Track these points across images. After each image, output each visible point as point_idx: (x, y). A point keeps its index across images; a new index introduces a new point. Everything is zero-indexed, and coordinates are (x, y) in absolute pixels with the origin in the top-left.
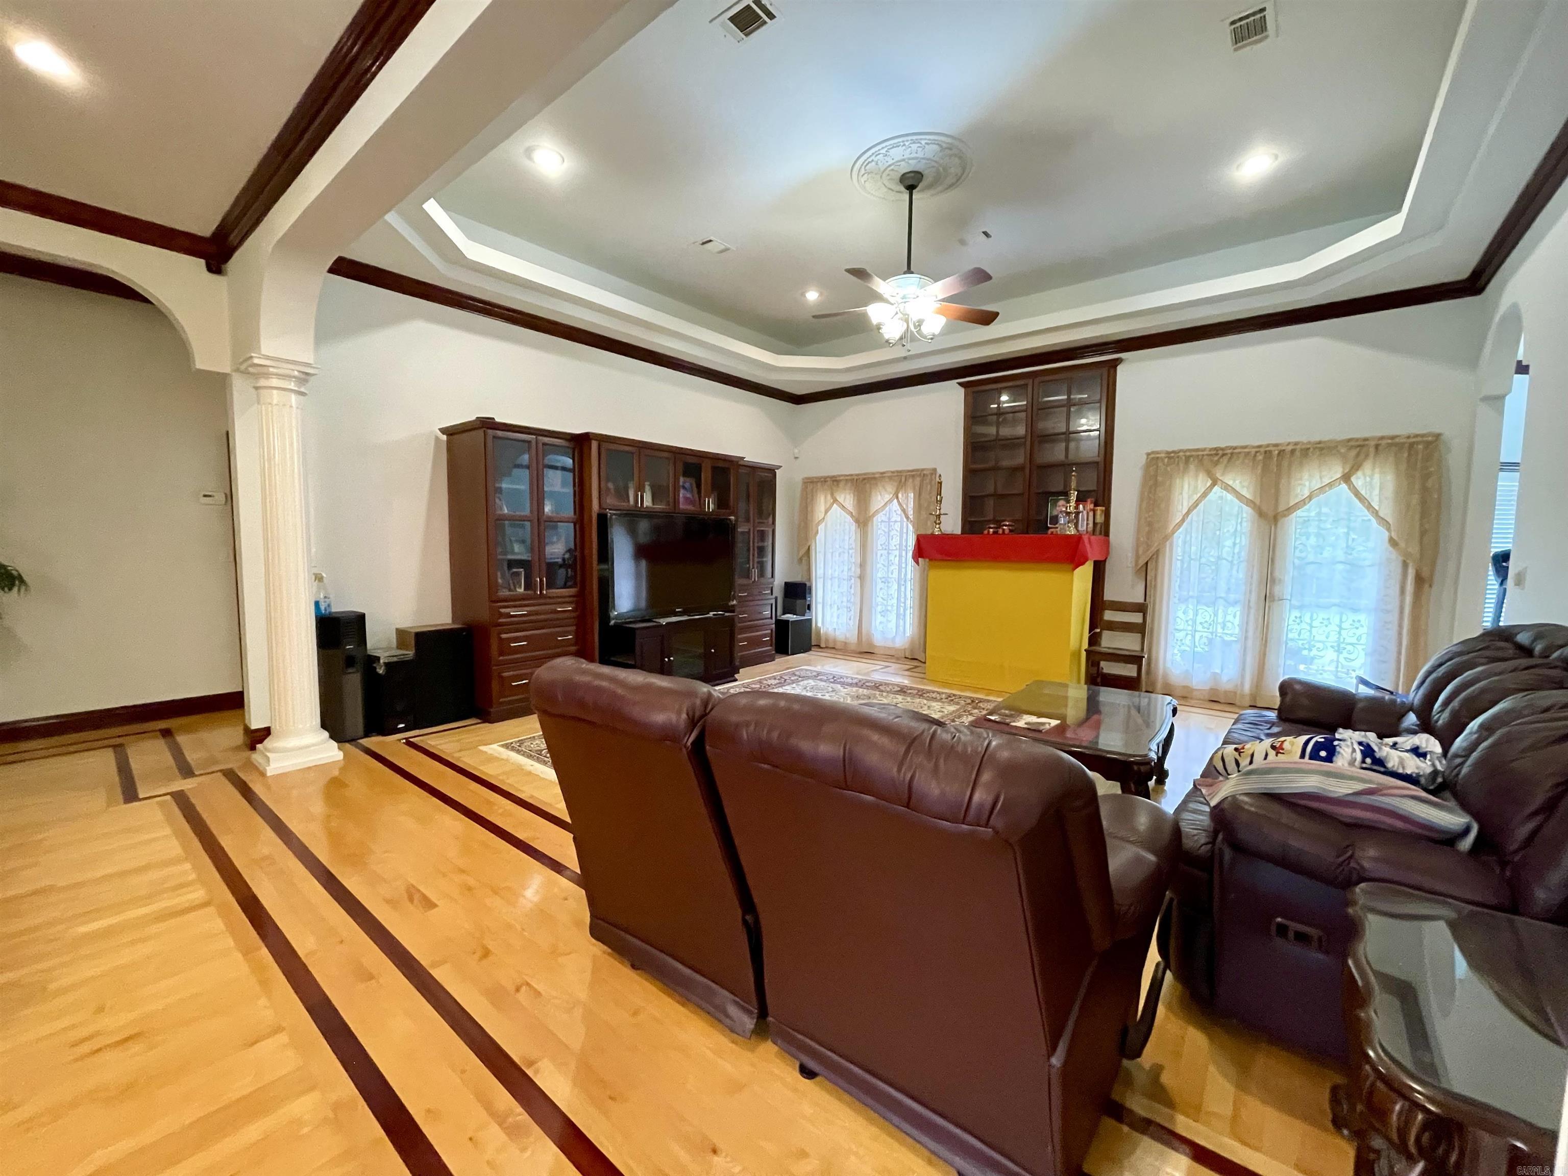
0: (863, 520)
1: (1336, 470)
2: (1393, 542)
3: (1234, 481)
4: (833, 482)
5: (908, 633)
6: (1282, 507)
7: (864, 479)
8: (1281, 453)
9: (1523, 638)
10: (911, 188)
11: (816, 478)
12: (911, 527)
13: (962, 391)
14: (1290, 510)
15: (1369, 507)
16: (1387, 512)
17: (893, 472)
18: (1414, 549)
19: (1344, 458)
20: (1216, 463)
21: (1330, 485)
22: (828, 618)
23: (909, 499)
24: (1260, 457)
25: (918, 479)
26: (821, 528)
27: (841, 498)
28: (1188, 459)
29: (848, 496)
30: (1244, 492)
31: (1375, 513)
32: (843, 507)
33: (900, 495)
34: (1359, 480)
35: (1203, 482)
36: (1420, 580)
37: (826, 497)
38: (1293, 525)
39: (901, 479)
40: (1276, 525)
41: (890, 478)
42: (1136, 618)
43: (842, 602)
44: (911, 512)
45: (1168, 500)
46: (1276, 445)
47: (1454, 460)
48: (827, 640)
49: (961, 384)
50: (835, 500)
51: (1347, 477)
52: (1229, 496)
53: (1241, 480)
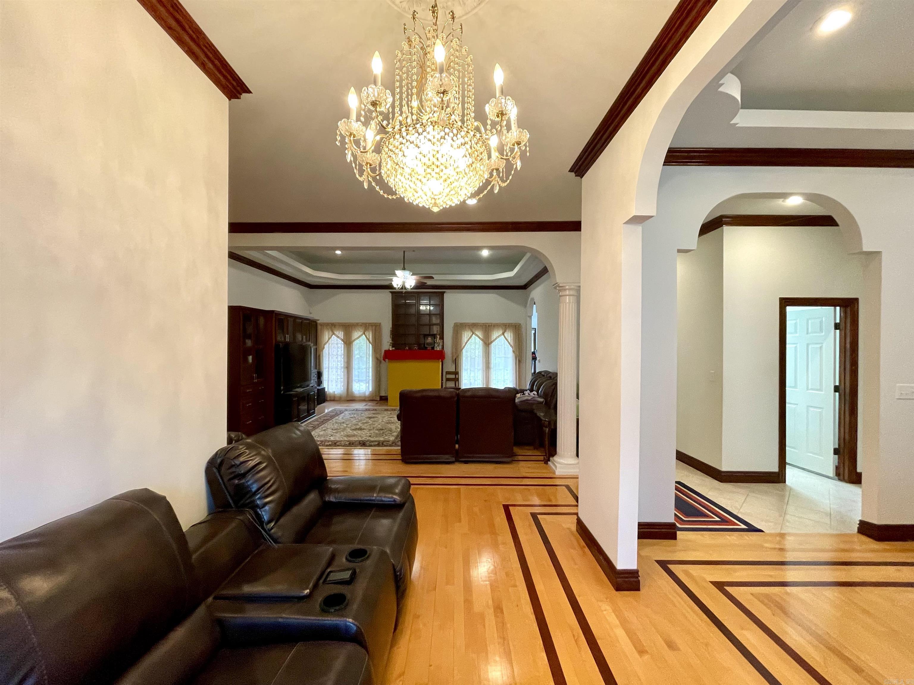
0: (348, 343)
1: (501, 332)
2: (513, 352)
4: (332, 326)
5: (371, 390)
6: (490, 341)
7: (349, 325)
8: (489, 326)
9: (543, 373)
11: (323, 323)
12: (371, 345)
13: (391, 294)
14: (492, 342)
15: (508, 342)
16: (512, 343)
17: (363, 323)
18: (518, 353)
19: (502, 328)
20: (473, 327)
21: (500, 336)
22: (330, 387)
23: (370, 335)
24: (484, 326)
25: (374, 328)
26: (326, 346)
27: (337, 333)
28: (466, 325)
29: (340, 332)
30: (481, 337)
31: (509, 344)
32: (338, 337)
33: (366, 333)
34: (506, 334)
35: (470, 333)
36: (519, 361)
37: (329, 332)
38: (493, 345)
39: (366, 327)
40: (488, 347)
41: (361, 325)
42: (453, 376)
43: (338, 379)
44: (371, 340)
45: (461, 339)
46: (487, 323)
47: (523, 330)
48: (330, 397)
49: (391, 292)
50: (334, 334)
51: (503, 334)
52: (477, 338)
53: (479, 333)
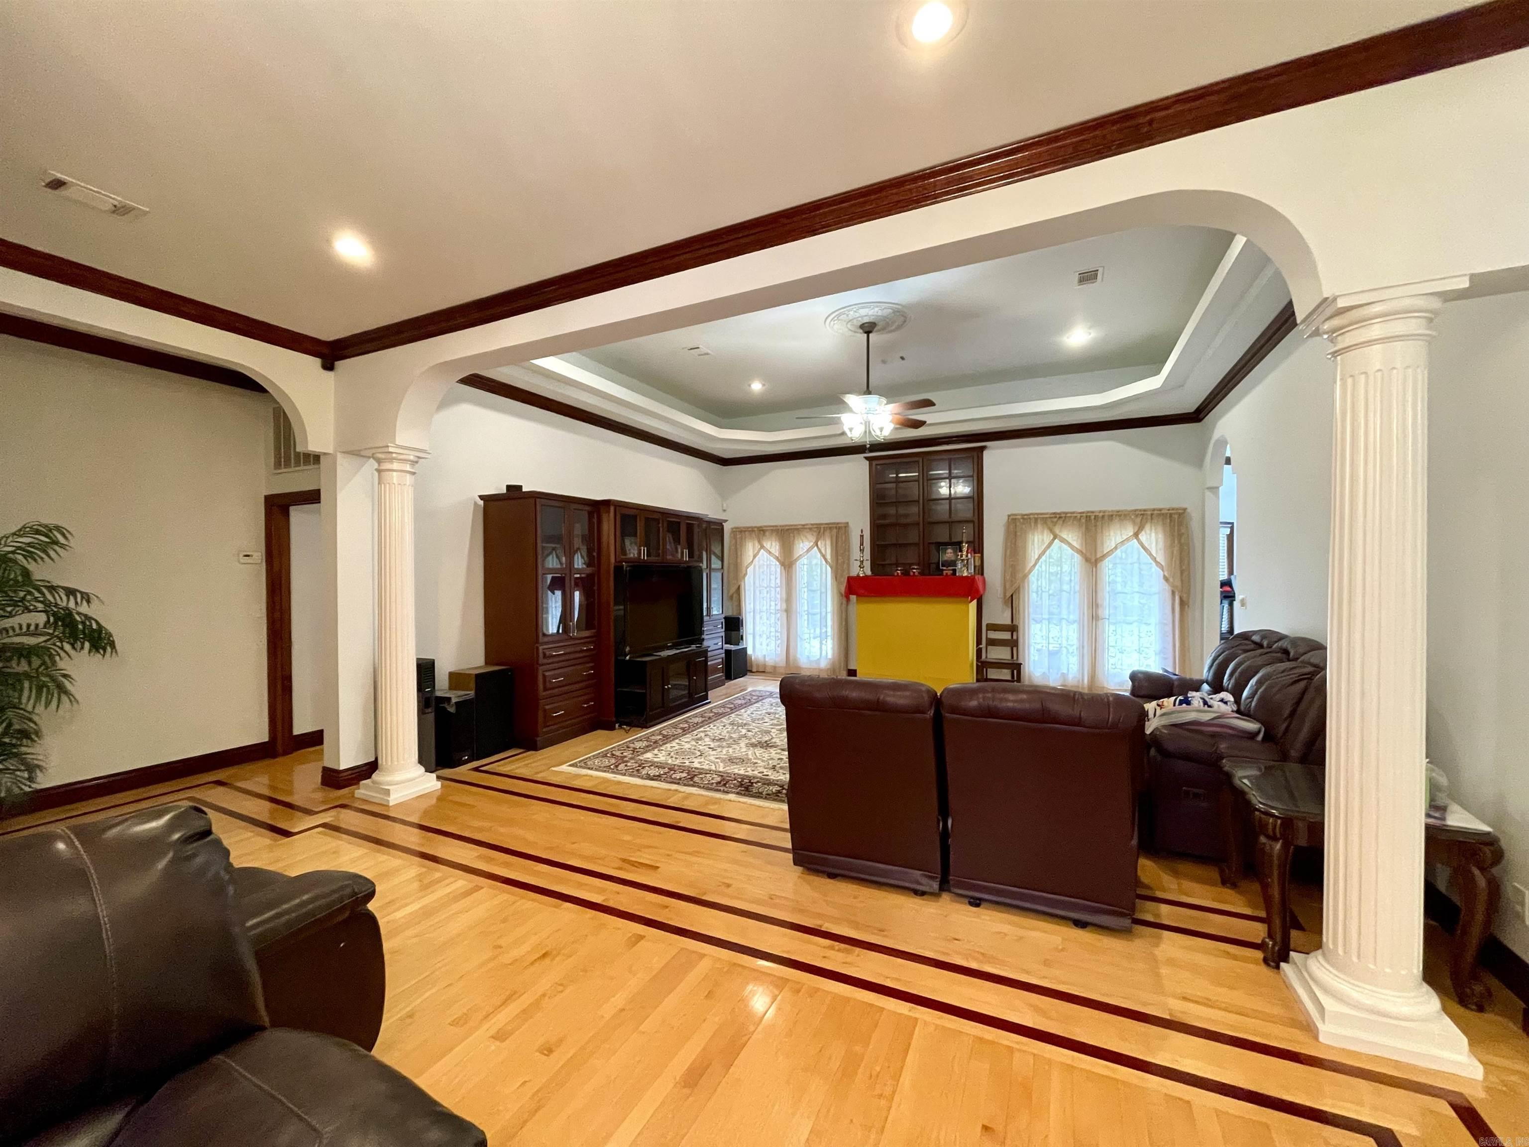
0: (787, 563)
1: (1130, 531)
2: (1166, 579)
3: (1068, 535)
4: (760, 532)
5: (830, 656)
6: (1099, 555)
7: (788, 530)
8: (1097, 518)
9: (1256, 638)
10: (868, 333)
11: (744, 528)
12: (829, 569)
13: (866, 463)
14: (1104, 557)
15: (1150, 555)
16: (1161, 558)
17: (812, 524)
18: (1178, 583)
19: (1134, 523)
20: (1055, 524)
21: (1127, 540)
22: (758, 646)
23: (826, 546)
24: (1083, 520)
25: (835, 530)
26: (750, 570)
27: (767, 544)
28: (1036, 519)
29: (774, 544)
30: (1075, 544)
31: (1155, 559)
32: (770, 553)
33: (819, 543)
34: (1143, 537)
35: (1047, 537)
36: (1183, 603)
37: (754, 545)
38: (1107, 565)
39: (819, 530)
40: (1096, 567)
41: (810, 529)
42: (1006, 636)
43: (770, 632)
44: (829, 557)
45: (1025, 548)
46: (1093, 512)
47: (1195, 525)
48: (758, 666)
49: (866, 458)
50: (762, 547)
51: (1136, 535)
52: (1065, 546)
53: (1072, 536)
